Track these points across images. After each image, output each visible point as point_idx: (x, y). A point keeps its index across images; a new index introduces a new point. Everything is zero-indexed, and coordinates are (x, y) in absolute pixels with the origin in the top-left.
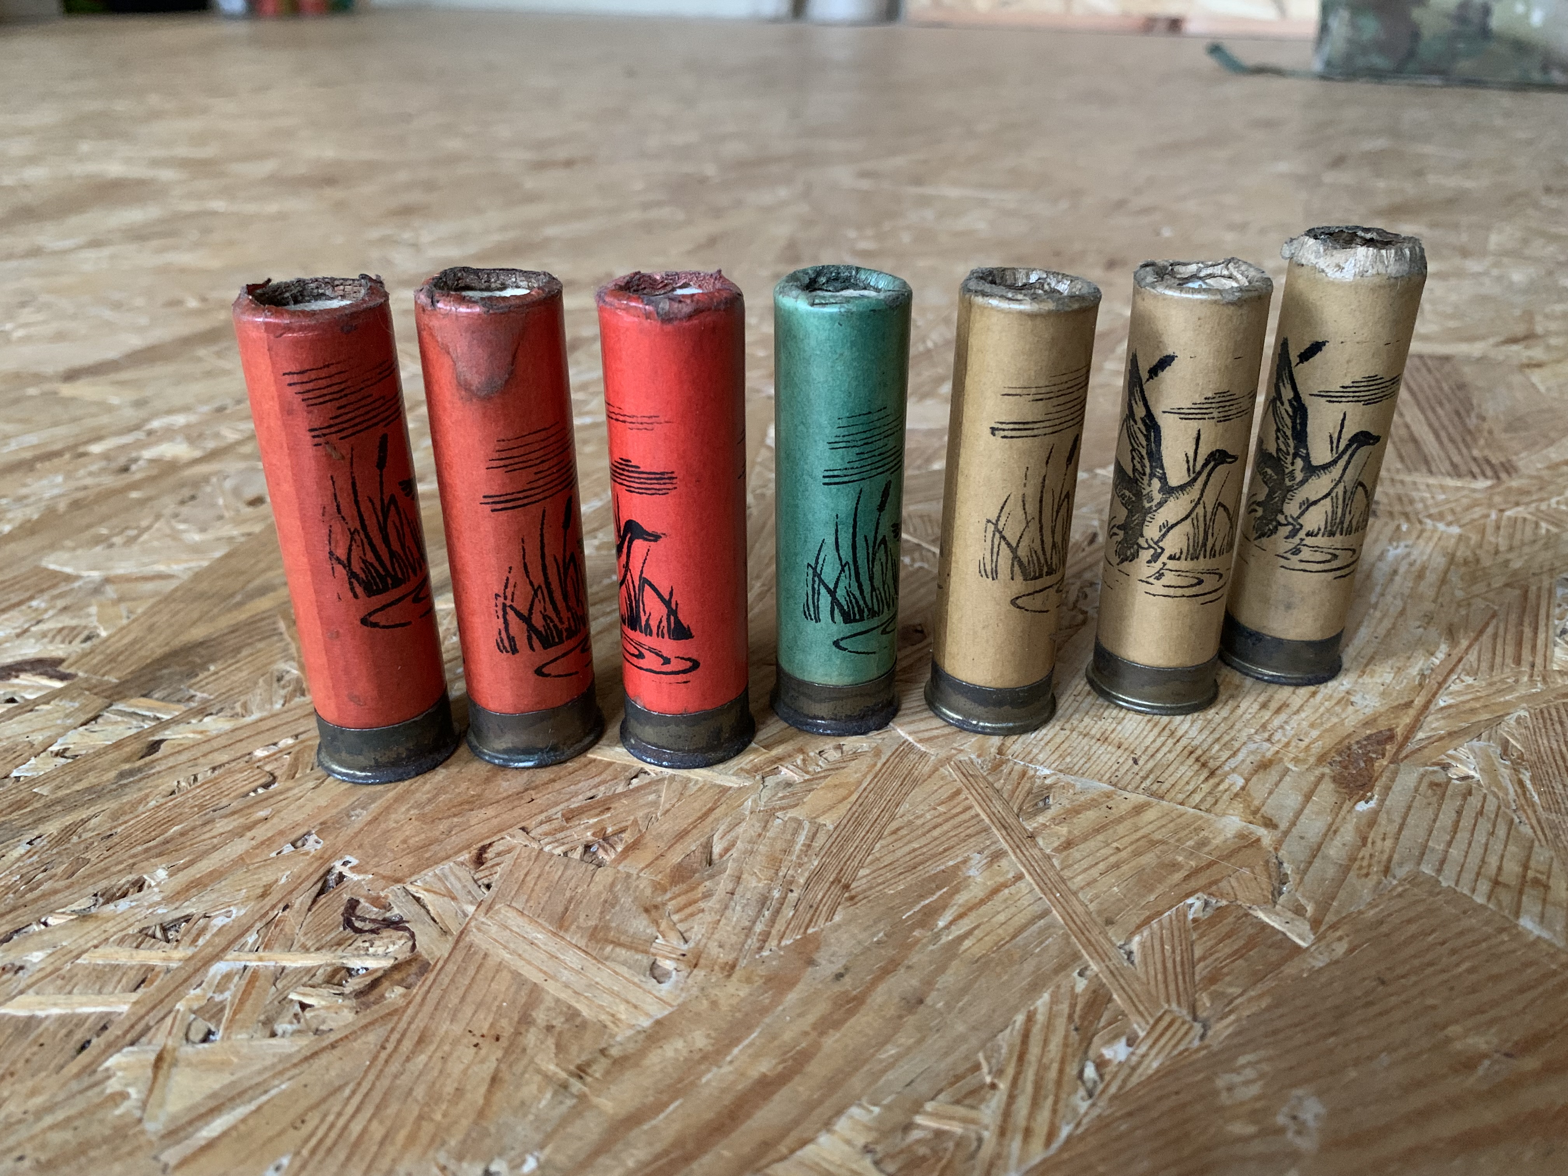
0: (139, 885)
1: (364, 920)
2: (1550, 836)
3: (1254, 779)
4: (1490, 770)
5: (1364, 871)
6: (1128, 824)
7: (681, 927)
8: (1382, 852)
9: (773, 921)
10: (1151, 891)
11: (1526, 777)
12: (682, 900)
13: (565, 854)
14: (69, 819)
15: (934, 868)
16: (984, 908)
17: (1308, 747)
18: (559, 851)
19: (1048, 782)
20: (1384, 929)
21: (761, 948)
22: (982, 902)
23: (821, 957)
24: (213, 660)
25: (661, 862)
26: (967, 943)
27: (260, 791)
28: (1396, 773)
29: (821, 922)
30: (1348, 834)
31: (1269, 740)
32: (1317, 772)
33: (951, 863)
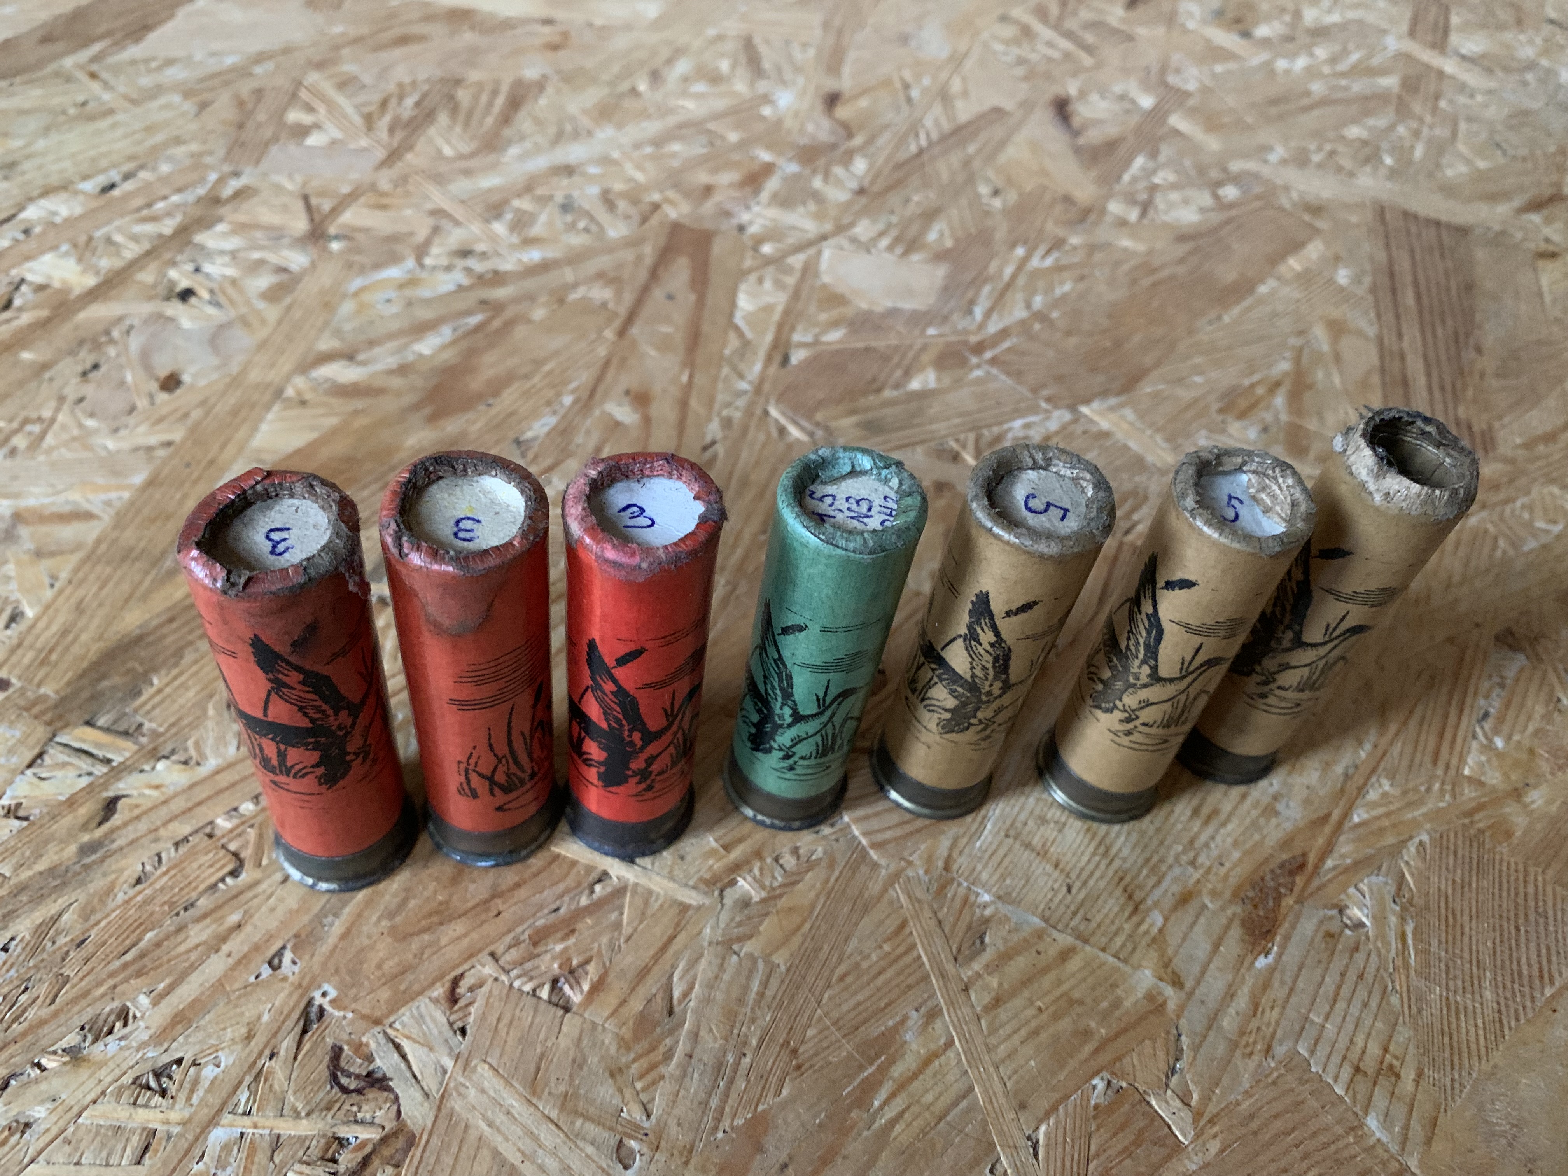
0: (124, 1016)
1: (349, 1075)
2: (1414, 1009)
3: (1173, 918)
4: (1380, 919)
5: (1249, 1050)
6: (1052, 975)
7: (644, 1097)
8: (1269, 1024)
9: (726, 1095)
10: (1062, 1067)
11: (1409, 929)
12: (644, 1063)
13: (534, 990)
14: (40, 915)
15: (876, 1029)
16: (916, 1084)
17: (1226, 877)
18: (528, 988)
19: (988, 912)
20: (1254, 1125)
21: (716, 1129)
22: (915, 1075)
23: (769, 1143)
24: (155, 669)
25: (624, 1011)
26: (898, 1128)
27: (229, 880)
28: (1298, 917)
29: (770, 1100)
30: (1242, 1001)
31: (1193, 863)
32: (1229, 912)
33: (891, 1023)
